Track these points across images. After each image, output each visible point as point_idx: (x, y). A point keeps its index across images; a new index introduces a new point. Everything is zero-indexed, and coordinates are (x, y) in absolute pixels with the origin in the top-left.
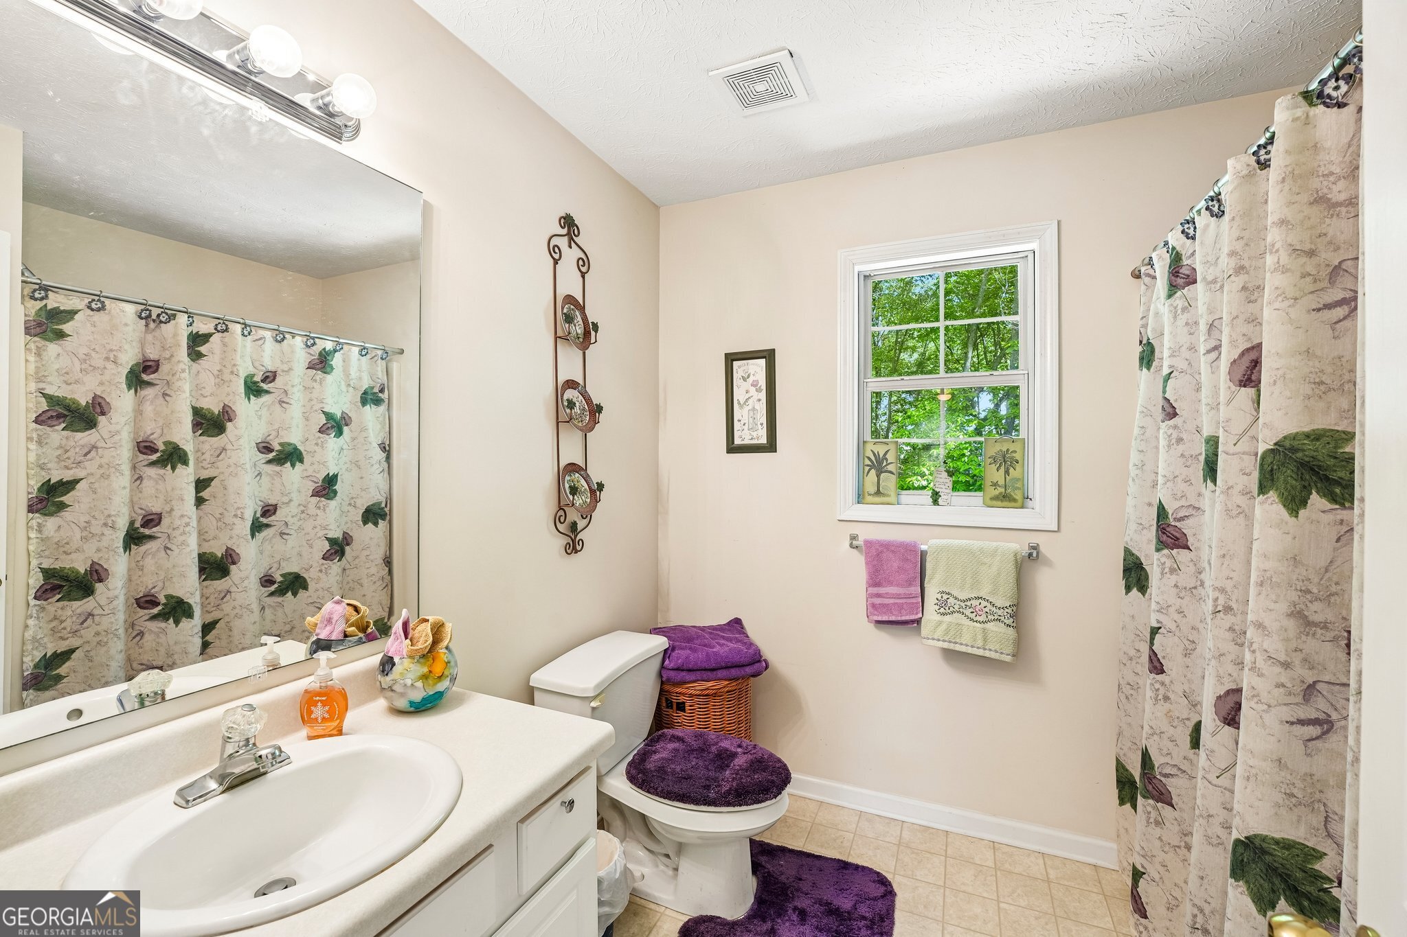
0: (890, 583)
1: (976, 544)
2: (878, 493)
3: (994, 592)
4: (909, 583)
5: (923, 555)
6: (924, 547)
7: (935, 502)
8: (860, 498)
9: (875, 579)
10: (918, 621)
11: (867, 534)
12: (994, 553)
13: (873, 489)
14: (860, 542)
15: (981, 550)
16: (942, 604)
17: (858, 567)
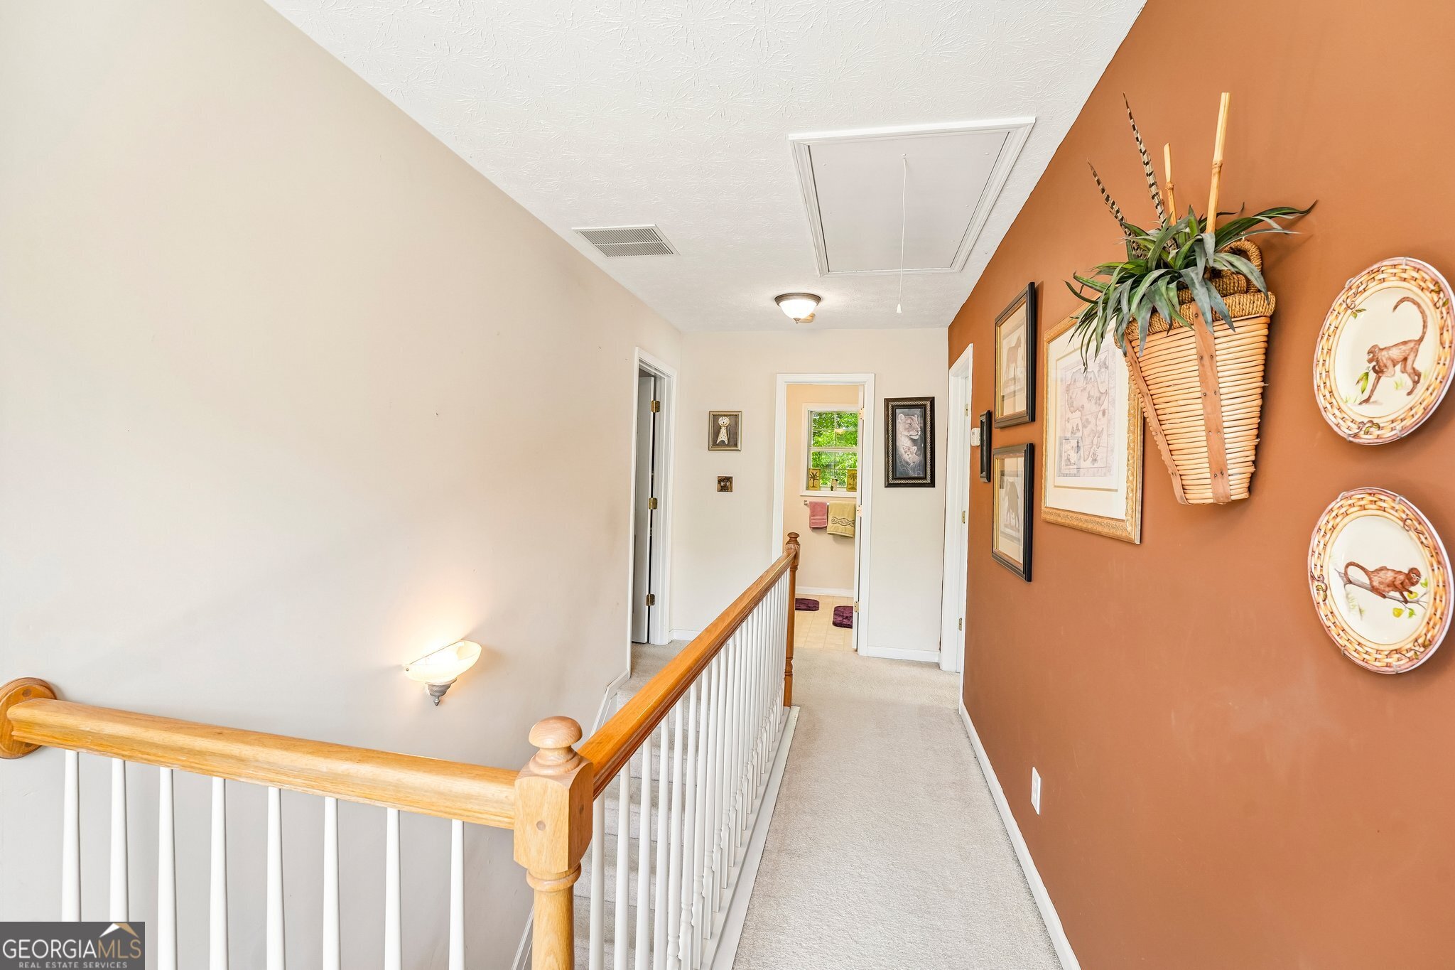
0: (817, 516)
1: (844, 502)
2: (813, 486)
3: (848, 517)
4: (824, 515)
5: (828, 506)
6: (828, 504)
7: (832, 490)
8: (808, 488)
9: (813, 514)
10: (826, 527)
11: (809, 500)
12: (848, 505)
13: (812, 485)
14: (808, 502)
15: (845, 504)
16: (833, 521)
17: (807, 511)
